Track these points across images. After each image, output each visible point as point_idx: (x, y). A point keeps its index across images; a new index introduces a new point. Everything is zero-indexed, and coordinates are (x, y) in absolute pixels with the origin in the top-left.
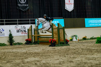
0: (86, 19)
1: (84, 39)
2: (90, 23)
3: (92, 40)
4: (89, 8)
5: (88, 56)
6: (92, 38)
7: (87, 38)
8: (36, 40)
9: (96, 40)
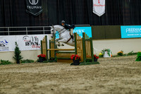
0: (122, 27)
1: (120, 54)
2: (128, 33)
3: (130, 57)
4: (127, 11)
5: (125, 79)
6: (130, 54)
7: (124, 53)
8: (53, 56)
9: (136, 56)
